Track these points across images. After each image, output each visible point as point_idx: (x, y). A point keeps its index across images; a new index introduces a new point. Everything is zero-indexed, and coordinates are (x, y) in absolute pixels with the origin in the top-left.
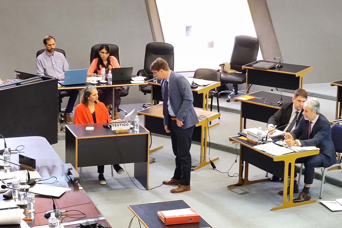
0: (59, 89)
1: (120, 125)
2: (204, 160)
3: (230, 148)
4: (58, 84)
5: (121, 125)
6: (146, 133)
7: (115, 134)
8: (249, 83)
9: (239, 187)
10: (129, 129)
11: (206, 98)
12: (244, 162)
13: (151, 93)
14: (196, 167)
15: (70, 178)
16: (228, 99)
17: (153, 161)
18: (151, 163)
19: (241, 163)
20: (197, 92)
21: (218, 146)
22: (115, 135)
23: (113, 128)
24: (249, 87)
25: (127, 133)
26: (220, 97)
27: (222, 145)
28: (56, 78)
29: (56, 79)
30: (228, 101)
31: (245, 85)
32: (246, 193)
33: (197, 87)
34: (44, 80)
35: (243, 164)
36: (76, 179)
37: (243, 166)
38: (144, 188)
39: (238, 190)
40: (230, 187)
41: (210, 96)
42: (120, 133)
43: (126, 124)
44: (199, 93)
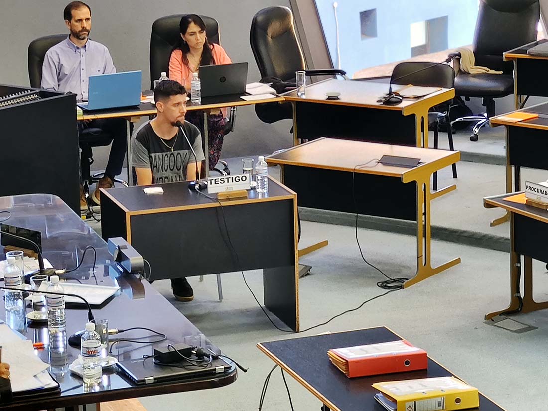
0: (79, 118)
1: (226, 180)
2: (425, 265)
3: (485, 236)
4: (78, 108)
5: (230, 180)
6: (289, 197)
7: (217, 200)
8: (520, 93)
9: (511, 318)
10: (249, 188)
11: (423, 130)
12: (522, 257)
13: (292, 118)
14: (407, 279)
15: (121, 269)
16: (472, 135)
17: (307, 273)
18: (303, 277)
19: (515, 260)
20: (401, 111)
21: (457, 234)
22: (216, 205)
23: (212, 189)
24: (522, 102)
25: (246, 198)
26: (454, 133)
27: (465, 232)
28: (71, 92)
29: (71, 94)
30: (474, 139)
31: (511, 98)
32: (530, 328)
33: (400, 101)
34: (42, 98)
35: (519, 262)
36: (135, 270)
37: (519, 268)
38: (290, 329)
39: (510, 323)
40: (491, 318)
41: (431, 122)
42: (228, 199)
43: (240, 178)
44: (404, 115)
